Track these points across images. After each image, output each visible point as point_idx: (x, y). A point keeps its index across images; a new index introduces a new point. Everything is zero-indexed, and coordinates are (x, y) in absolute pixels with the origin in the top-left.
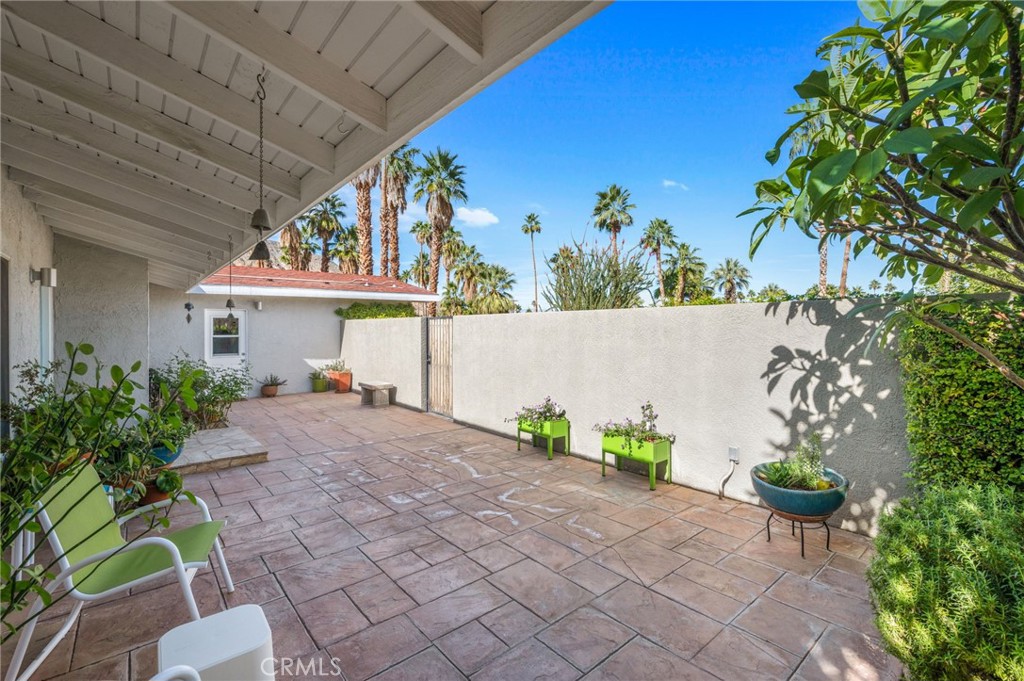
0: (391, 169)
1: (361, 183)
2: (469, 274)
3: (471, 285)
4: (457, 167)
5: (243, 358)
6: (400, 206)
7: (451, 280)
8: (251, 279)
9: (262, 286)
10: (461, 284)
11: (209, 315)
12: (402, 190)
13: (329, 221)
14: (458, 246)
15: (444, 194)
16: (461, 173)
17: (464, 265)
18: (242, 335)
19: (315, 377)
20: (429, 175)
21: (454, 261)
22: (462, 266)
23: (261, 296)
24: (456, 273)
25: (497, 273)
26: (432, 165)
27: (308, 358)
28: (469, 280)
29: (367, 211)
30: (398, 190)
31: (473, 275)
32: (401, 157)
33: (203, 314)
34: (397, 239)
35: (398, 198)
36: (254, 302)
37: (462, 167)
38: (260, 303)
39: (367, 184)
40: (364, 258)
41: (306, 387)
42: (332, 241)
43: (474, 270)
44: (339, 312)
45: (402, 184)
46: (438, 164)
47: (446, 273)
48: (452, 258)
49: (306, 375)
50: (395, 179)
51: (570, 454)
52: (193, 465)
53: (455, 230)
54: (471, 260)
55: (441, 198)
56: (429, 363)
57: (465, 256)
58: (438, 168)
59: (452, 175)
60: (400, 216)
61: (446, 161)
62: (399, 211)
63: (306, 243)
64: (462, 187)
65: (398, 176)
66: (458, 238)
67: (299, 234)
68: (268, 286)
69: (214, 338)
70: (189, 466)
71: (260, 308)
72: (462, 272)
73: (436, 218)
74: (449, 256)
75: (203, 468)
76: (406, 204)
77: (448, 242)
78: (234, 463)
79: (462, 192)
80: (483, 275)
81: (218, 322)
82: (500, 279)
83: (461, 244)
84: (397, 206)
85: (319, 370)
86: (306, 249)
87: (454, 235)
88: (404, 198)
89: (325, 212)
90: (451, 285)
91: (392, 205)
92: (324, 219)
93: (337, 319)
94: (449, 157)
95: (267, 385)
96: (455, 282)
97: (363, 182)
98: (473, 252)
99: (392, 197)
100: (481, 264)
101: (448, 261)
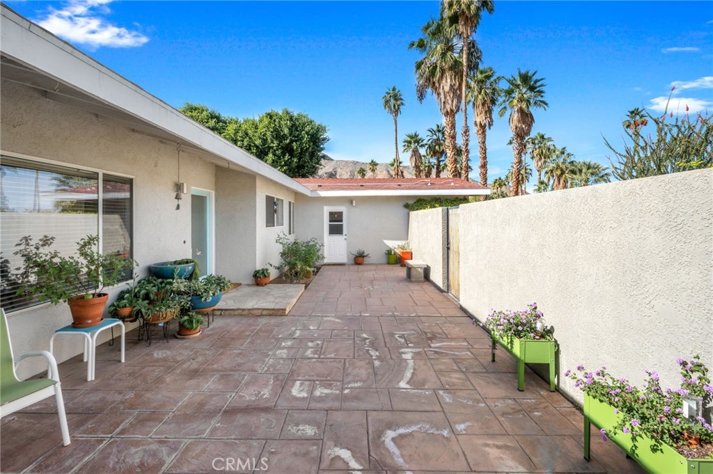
0: (480, 97)
1: (447, 112)
2: (559, 172)
3: (562, 181)
4: (536, 81)
5: (345, 237)
6: (487, 124)
7: (542, 179)
8: (350, 186)
9: (356, 189)
10: (552, 181)
11: (327, 210)
12: (489, 112)
13: (440, 145)
14: (549, 149)
15: (524, 106)
16: (542, 85)
17: (554, 165)
18: (345, 223)
19: (389, 253)
20: (510, 94)
21: (545, 162)
22: (551, 166)
23: (355, 197)
24: (547, 173)
25: (588, 169)
26: (512, 84)
27: (385, 239)
28: (559, 177)
29: (452, 132)
30: (486, 112)
31: (563, 173)
32: (489, 86)
33: (323, 208)
34: (485, 150)
35: (486, 118)
36: (350, 200)
37: (542, 79)
38: (354, 202)
39: (452, 110)
40: (451, 166)
41: (384, 260)
42: (443, 158)
43: (564, 168)
44: (407, 206)
45: (489, 107)
46: (519, 82)
47: (538, 173)
48: (543, 160)
49: (384, 251)
50: (483, 104)
51: (558, 389)
52: (240, 309)
53: (545, 137)
54: (562, 160)
55: (521, 111)
56: (448, 248)
57: (554, 157)
58: (518, 86)
59: (532, 89)
60: (488, 132)
61: (525, 78)
62: (487, 128)
63: (429, 162)
64: (542, 96)
65: (485, 101)
66: (548, 144)
67: (420, 157)
68: (359, 189)
69: (330, 225)
70: (238, 309)
71: (354, 205)
72: (552, 171)
73: (516, 128)
74: (540, 159)
75: (246, 312)
76: (492, 121)
77: (540, 147)
78: (265, 312)
79: (541, 101)
80: (573, 172)
81: (331, 214)
82: (592, 174)
83: (552, 147)
84: (485, 125)
85: (393, 248)
86: (429, 166)
87: (545, 141)
88: (491, 118)
89: (438, 139)
90: (542, 183)
91: (481, 124)
92: (436, 144)
93: (406, 210)
94: (530, 74)
95: (357, 257)
96: (546, 181)
97: (449, 110)
98: (563, 153)
99: (480, 119)
100: (572, 163)
101: (540, 163)
